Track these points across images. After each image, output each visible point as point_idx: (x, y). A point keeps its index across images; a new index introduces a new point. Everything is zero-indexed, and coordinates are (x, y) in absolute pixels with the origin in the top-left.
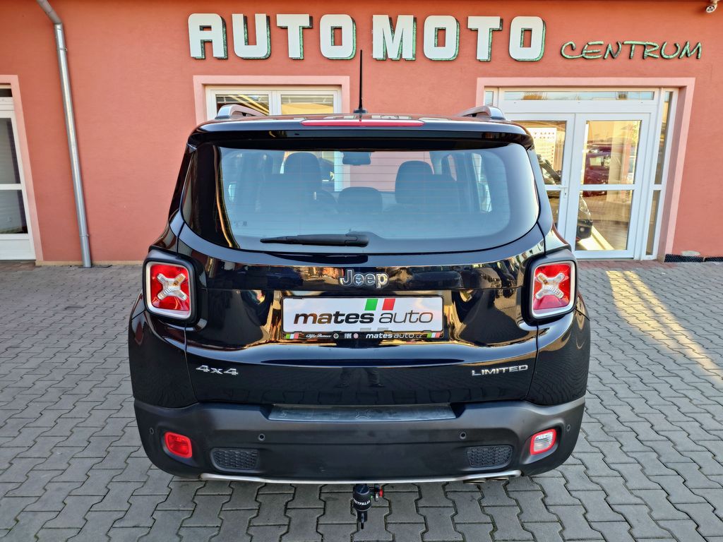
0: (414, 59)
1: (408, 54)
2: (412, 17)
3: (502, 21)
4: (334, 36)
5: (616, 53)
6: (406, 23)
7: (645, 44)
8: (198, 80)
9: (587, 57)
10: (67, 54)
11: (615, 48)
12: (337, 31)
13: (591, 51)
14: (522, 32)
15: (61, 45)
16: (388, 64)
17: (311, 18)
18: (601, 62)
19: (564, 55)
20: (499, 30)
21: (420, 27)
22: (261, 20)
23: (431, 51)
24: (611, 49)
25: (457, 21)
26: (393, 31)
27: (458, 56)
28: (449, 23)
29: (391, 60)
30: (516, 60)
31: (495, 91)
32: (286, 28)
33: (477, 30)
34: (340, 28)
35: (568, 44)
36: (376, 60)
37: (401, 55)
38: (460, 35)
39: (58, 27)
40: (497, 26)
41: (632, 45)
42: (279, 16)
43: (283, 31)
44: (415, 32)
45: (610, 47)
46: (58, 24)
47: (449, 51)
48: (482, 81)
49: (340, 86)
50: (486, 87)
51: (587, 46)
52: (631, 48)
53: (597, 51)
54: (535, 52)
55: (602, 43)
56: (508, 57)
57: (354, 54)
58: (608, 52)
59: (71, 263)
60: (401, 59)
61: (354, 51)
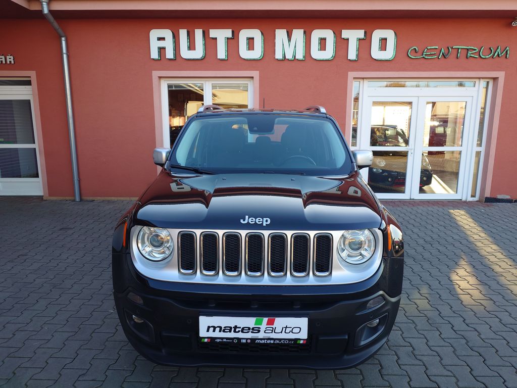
0: (304, 59)
1: (300, 56)
2: (303, 30)
3: (365, 33)
4: (248, 44)
5: (447, 55)
6: (298, 34)
7: (468, 48)
8: (156, 74)
9: (426, 57)
10: (68, 57)
11: (447, 51)
12: (251, 40)
13: (429, 53)
14: (380, 40)
15: (64, 51)
16: (286, 62)
17: (233, 32)
18: (437, 61)
19: (410, 56)
20: (363, 39)
21: (308, 37)
22: (199, 33)
23: (316, 54)
24: (443, 52)
25: (334, 33)
26: (289, 40)
27: (334, 57)
28: (328, 34)
29: (288, 59)
30: (375, 60)
31: (361, 81)
32: (216, 39)
33: (348, 39)
34: (253, 39)
35: (413, 48)
36: (278, 60)
37: (295, 56)
38: (336, 43)
39: (63, 39)
40: (362, 36)
41: (459, 49)
42: (211, 31)
43: (214, 40)
44: (304, 41)
45: (443, 50)
46: (63, 37)
47: (328, 54)
48: (351, 74)
49: (252, 78)
50: (354, 78)
51: (426, 49)
52: (458, 51)
53: (433, 53)
54: (389, 54)
55: (437, 47)
56: (370, 57)
57: (262, 56)
58: (441, 54)
59: (67, 198)
60: (295, 59)
61: (262, 54)
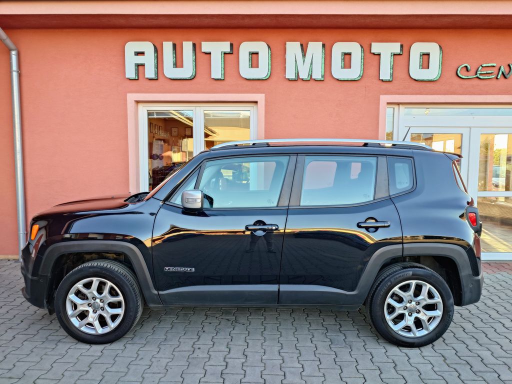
0: (322, 79)
1: (317, 75)
2: (321, 43)
3: (402, 46)
4: (251, 60)
5: (508, 74)
6: (315, 48)
8: (132, 97)
9: (481, 77)
10: (20, 76)
11: (507, 69)
12: (254, 56)
13: (485, 72)
14: (421, 56)
15: (15, 67)
16: (299, 83)
17: (232, 45)
18: (495, 81)
19: (460, 75)
20: (399, 55)
21: (328, 52)
22: (188, 46)
23: (338, 72)
24: (503, 71)
25: (362, 47)
26: (304, 55)
27: (362, 77)
28: (354, 48)
29: (302, 80)
30: (415, 80)
31: (396, 107)
32: (210, 53)
33: (379, 55)
34: (257, 53)
35: (463, 66)
36: (289, 80)
37: (311, 76)
38: (364, 59)
39: (14, 53)
40: (398, 51)
42: (203, 43)
43: (208, 56)
44: (324, 56)
45: (502, 68)
46: (13, 50)
47: (355, 72)
48: (385, 99)
49: (256, 102)
50: (388, 103)
51: (481, 67)
53: (490, 72)
54: (433, 72)
55: (495, 65)
56: (408, 77)
57: (269, 75)
58: (501, 73)
59: (10, 257)
60: (311, 79)
61: (269, 73)
